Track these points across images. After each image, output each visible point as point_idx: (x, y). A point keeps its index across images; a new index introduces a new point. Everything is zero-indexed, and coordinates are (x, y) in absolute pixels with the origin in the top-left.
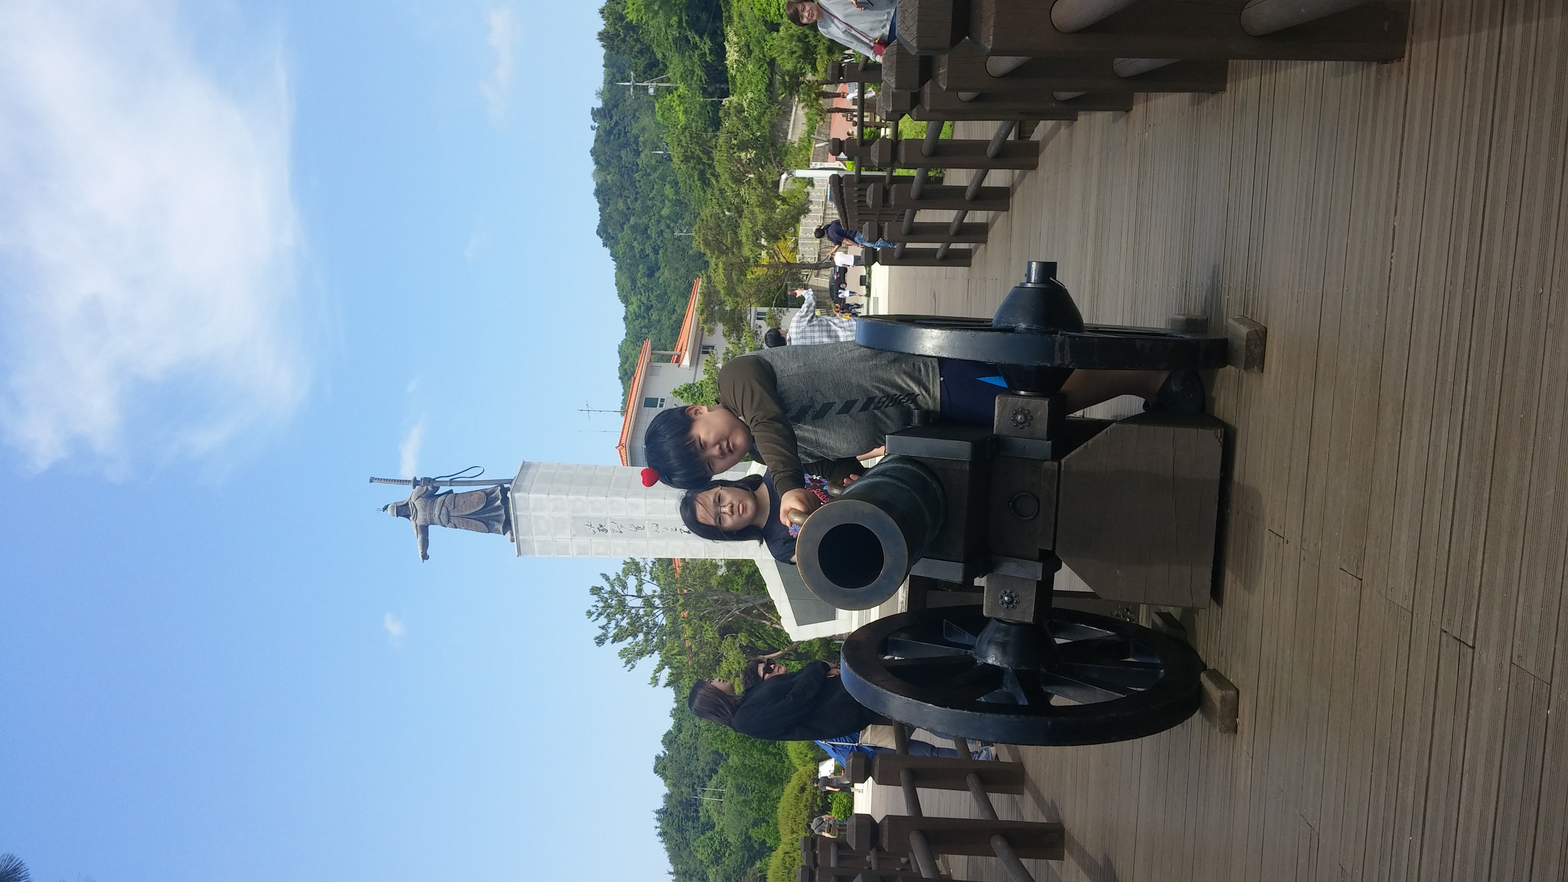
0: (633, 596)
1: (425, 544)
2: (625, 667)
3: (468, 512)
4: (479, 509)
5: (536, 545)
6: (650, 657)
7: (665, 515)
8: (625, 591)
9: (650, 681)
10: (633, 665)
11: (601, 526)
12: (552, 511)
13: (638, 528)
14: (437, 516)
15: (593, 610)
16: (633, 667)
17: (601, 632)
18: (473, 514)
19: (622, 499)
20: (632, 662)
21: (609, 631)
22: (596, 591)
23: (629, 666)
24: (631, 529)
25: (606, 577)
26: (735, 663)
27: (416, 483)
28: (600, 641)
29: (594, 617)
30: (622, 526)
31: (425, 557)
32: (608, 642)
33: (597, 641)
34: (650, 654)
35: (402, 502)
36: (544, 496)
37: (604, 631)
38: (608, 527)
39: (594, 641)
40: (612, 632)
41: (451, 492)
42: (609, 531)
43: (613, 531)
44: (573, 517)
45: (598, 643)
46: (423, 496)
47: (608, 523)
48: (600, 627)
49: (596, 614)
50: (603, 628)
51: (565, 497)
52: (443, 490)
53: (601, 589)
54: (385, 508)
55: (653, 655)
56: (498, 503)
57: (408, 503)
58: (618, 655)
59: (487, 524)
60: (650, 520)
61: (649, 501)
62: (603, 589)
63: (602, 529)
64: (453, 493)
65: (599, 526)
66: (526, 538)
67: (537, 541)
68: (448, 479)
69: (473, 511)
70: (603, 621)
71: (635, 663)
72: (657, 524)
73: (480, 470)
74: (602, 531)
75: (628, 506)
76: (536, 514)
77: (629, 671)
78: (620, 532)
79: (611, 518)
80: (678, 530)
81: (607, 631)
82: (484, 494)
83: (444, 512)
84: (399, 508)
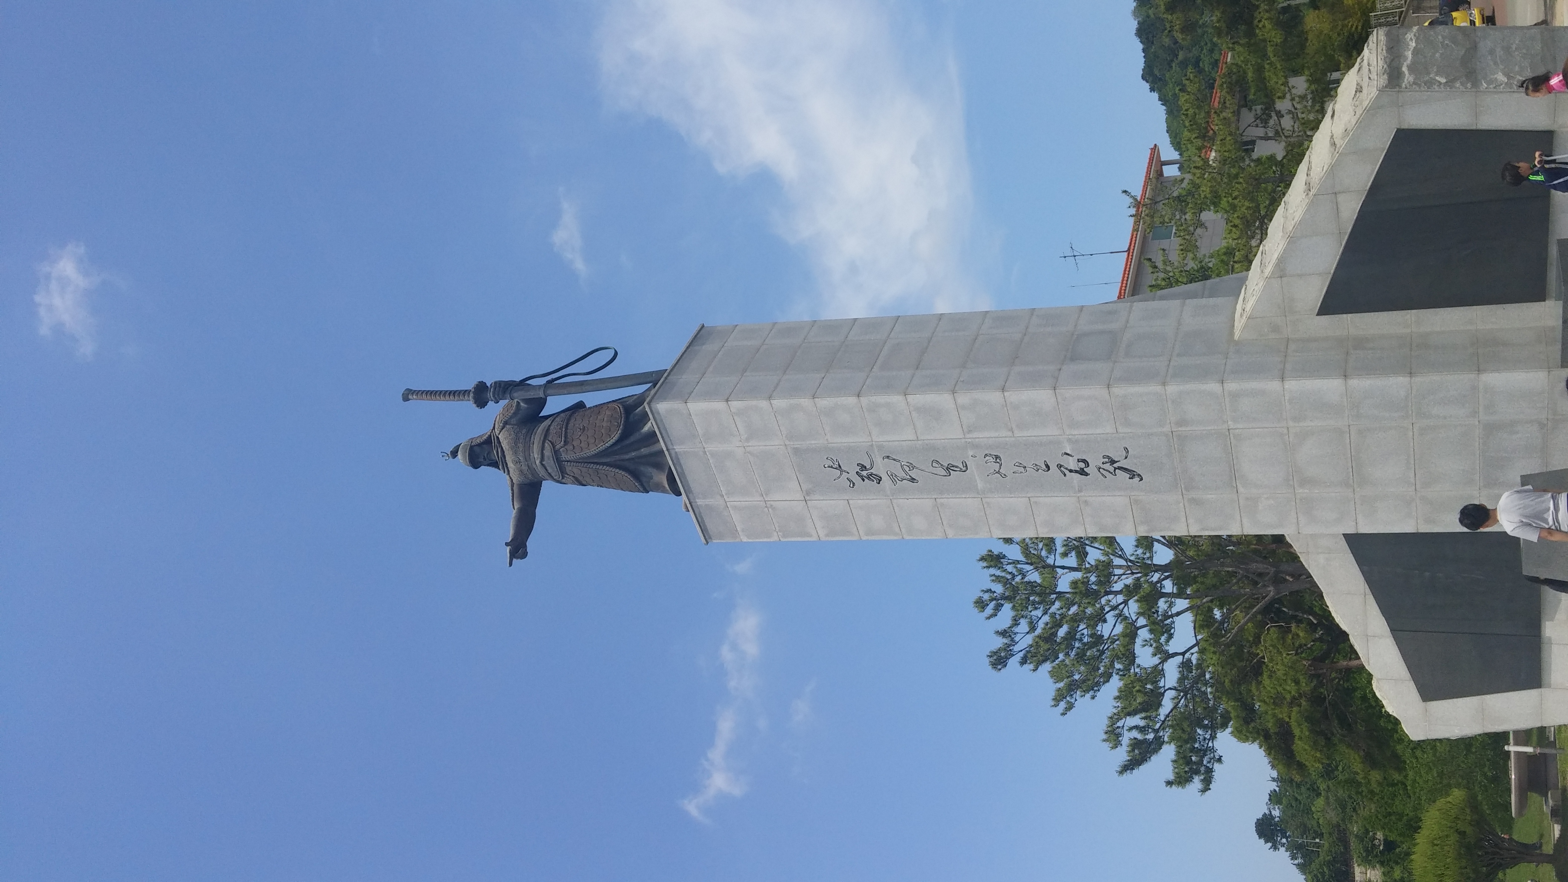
2: (1056, 706)
3: (593, 450)
4: (613, 441)
5: (736, 517)
6: (1093, 698)
7: (1011, 430)
10: (1068, 702)
11: (863, 468)
12: (747, 440)
13: (949, 468)
14: (538, 462)
15: (987, 597)
16: (1070, 707)
17: (999, 642)
18: (605, 452)
19: (897, 399)
21: (1017, 639)
22: (994, 560)
23: (1063, 705)
24: (935, 471)
26: (1289, 682)
28: (999, 660)
29: (989, 610)
30: (912, 467)
31: (518, 551)
32: (1014, 662)
33: (994, 660)
34: (1091, 693)
35: (481, 436)
36: (720, 405)
37: (1005, 641)
38: (880, 468)
39: (987, 660)
40: (1024, 641)
42: (885, 478)
43: (893, 477)
44: (796, 451)
45: (995, 665)
46: (514, 421)
47: (878, 460)
48: (997, 632)
49: (992, 605)
50: (1003, 633)
51: (764, 404)
54: (454, 454)
55: (1098, 694)
57: (490, 436)
59: (636, 475)
60: (975, 446)
61: (963, 398)
62: (1004, 557)
63: (867, 474)
64: (585, 406)
65: (858, 469)
66: (709, 501)
67: (735, 508)
69: (602, 447)
71: (1073, 700)
72: (997, 457)
73: (607, 355)
74: (869, 478)
75: (914, 414)
76: (711, 447)
77: (1063, 714)
78: (913, 480)
79: (880, 448)
80: (1053, 467)
81: (1012, 640)
82: (620, 408)
83: (548, 452)
84: (477, 449)
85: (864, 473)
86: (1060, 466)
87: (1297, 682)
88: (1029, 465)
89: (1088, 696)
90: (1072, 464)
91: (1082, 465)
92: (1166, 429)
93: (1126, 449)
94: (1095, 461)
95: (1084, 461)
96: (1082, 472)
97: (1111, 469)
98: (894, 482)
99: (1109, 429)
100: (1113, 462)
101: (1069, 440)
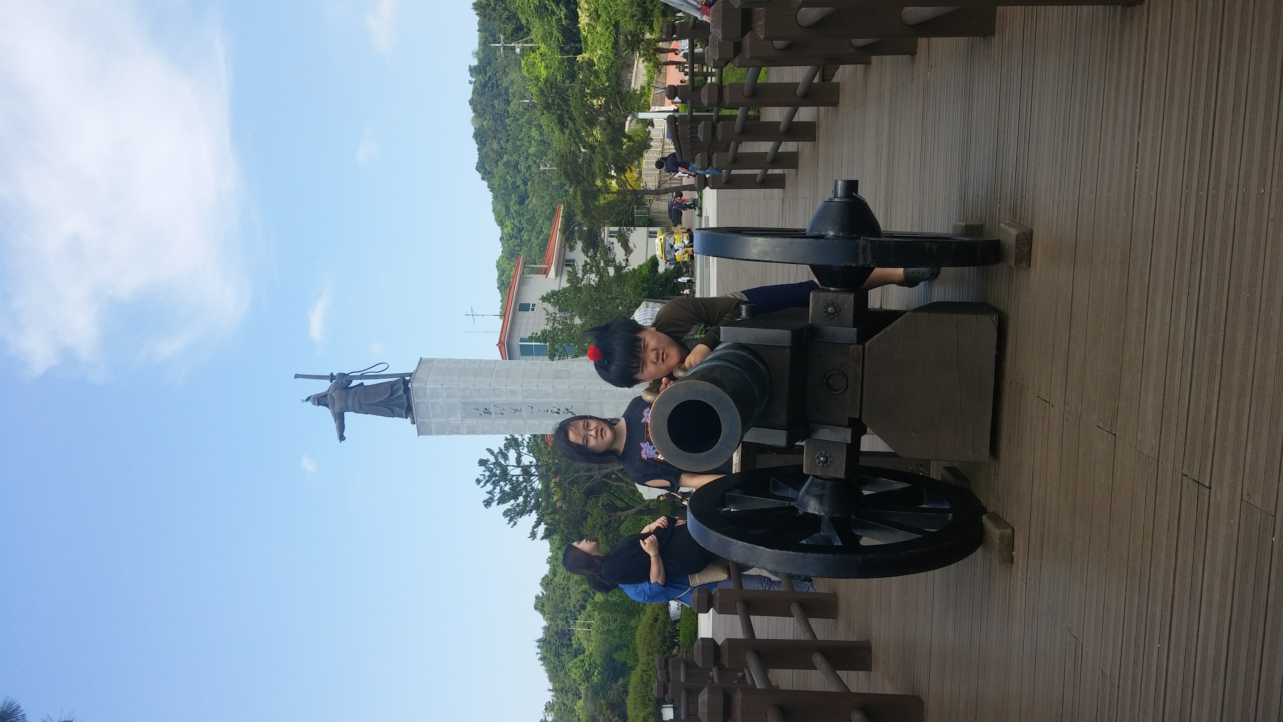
0: (513, 466)
1: (341, 428)
2: (509, 524)
3: (377, 400)
4: (386, 398)
5: (433, 427)
6: (529, 515)
7: (538, 399)
8: (507, 462)
9: (529, 535)
10: (515, 522)
11: (486, 409)
12: (446, 399)
13: (516, 410)
14: (351, 404)
15: (481, 478)
16: (515, 524)
17: (488, 496)
18: (380, 402)
19: (503, 387)
20: (515, 520)
21: (495, 495)
22: (483, 463)
23: (512, 523)
24: (510, 411)
25: (490, 451)
26: (599, 519)
27: (332, 377)
28: (488, 503)
29: (482, 484)
30: (503, 410)
31: (342, 438)
32: (494, 504)
33: (485, 503)
34: (529, 513)
35: (321, 394)
36: (439, 386)
37: (491, 496)
38: (492, 410)
39: (483, 504)
40: (497, 495)
41: (362, 384)
42: (493, 413)
43: (496, 413)
44: (463, 403)
45: (486, 506)
46: (339, 388)
47: (492, 407)
48: (487, 492)
49: (484, 482)
50: (490, 493)
51: (456, 386)
52: (355, 383)
53: (488, 461)
54: (308, 399)
55: (531, 514)
56: (401, 392)
57: (326, 394)
58: (502, 515)
59: (392, 411)
60: (526, 403)
61: (525, 388)
62: (489, 461)
63: (487, 412)
64: (363, 385)
65: (484, 410)
66: (424, 420)
67: (434, 423)
68: (359, 374)
69: (381, 399)
70: (489, 487)
71: (517, 521)
72: (532, 407)
73: (385, 366)
74: (487, 413)
75: (508, 392)
76: (432, 401)
77: (512, 527)
78: (502, 414)
79: (494, 403)
80: (549, 411)
81: (493, 495)
82: (388, 386)
83: (356, 400)
84: (320, 399)
85: (486, 411)
86: (551, 411)
87: (602, 518)
88: (542, 410)
89: (528, 515)
90: (555, 410)
91: (558, 410)
92: (584, 400)
93: (572, 406)
94: (562, 409)
95: (559, 409)
96: (558, 413)
97: (567, 412)
98: (496, 414)
99: (568, 400)
100: (568, 410)
101: (555, 403)
